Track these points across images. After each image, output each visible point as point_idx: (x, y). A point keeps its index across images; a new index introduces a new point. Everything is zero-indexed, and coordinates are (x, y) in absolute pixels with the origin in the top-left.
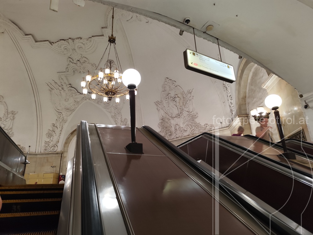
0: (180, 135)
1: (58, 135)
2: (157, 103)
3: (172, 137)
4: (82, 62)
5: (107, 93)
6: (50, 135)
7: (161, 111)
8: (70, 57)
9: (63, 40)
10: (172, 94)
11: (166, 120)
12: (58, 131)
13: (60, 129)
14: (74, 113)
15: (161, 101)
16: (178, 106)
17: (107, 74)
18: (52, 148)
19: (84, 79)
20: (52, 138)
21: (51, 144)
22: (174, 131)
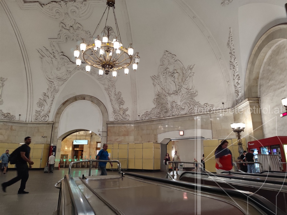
0: (176, 113)
1: (49, 104)
2: (154, 78)
3: (168, 114)
4: (75, 28)
5: (104, 66)
6: (40, 105)
7: (158, 86)
8: (63, 22)
9: (54, 2)
10: (171, 69)
11: (163, 97)
12: (49, 101)
13: (52, 99)
14: (66, 83)
15: (158, 76)
16: (176, 83)
17: (105, 43)
18: (43, 118)
19: (78, 48)
20: (43, 107)
21: (42, 114)
22: (170, 108)
